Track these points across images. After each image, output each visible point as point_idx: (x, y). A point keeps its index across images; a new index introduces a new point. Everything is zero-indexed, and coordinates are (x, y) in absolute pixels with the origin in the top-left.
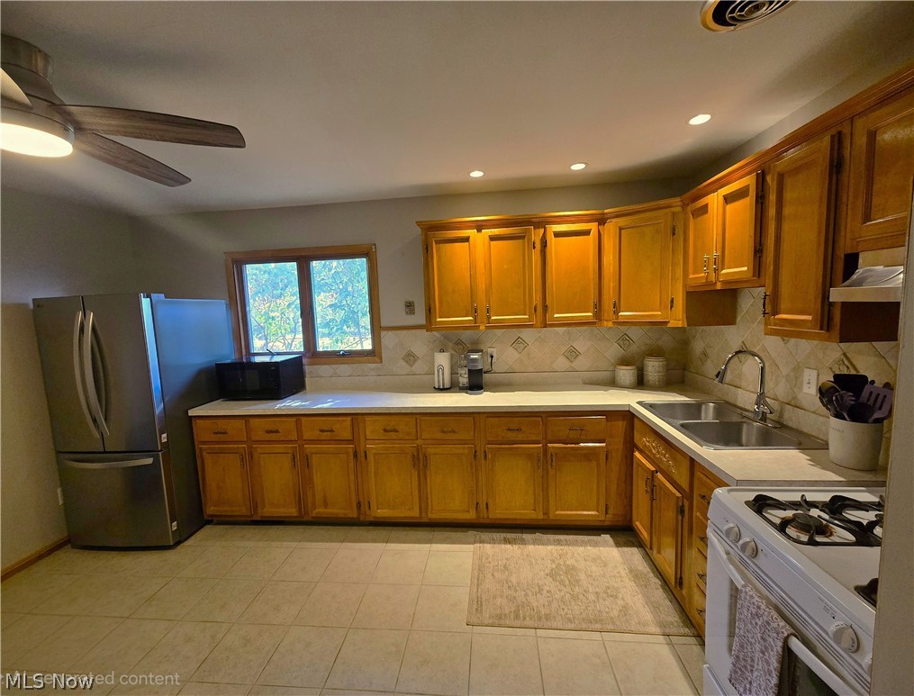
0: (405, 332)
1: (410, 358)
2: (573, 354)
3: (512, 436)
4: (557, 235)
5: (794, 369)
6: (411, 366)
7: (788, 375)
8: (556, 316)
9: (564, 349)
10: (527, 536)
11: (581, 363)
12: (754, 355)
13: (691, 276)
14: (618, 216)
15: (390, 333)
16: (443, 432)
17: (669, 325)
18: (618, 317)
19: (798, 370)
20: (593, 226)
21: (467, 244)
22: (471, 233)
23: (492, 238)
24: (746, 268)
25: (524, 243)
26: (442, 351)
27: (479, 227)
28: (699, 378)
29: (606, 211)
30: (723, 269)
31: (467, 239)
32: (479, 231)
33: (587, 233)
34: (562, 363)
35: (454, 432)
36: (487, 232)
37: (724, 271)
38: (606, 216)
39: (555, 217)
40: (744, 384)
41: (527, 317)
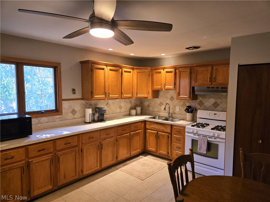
0: (72, 101)
1: (74, 112)
2: (121, 108)
3: (123, 132)
4: (125, 72)
5: (174, 106)
6: (74, 115)
7: (172, 108)
8: (124, 95)
9: (119, 106)
10: (128, 162)
11: (123, 110)
12: (169, 105)
13: (155, 87)
14: (136, 69)
15: (66, 102)
16: (107, 135)
17: (148, 98)
18: (137, 96)
19: (175, 107)
20: (131, 70)
21: (103, 70)
22: (104, 67)
23: (110, 70)
24: (172, 87)
25: (117, 73)
26: (89, 108)
27: (107, 65)
28: (148, 112)
29: (134, 67)
30: (166, 86)
31: (103, 69)
32: (107, 67)
33: (130, 72)
34: (118, 110)
35: (109, 134)
36: (109, 68)
37: (166, 87)
38: (134, 68)
39: (124, 66)
40: (161, 111)
41: (118, 96)
